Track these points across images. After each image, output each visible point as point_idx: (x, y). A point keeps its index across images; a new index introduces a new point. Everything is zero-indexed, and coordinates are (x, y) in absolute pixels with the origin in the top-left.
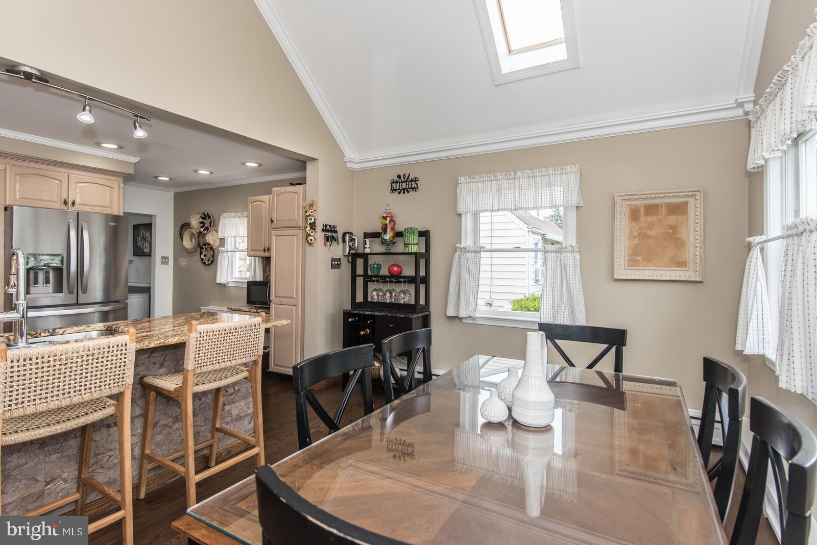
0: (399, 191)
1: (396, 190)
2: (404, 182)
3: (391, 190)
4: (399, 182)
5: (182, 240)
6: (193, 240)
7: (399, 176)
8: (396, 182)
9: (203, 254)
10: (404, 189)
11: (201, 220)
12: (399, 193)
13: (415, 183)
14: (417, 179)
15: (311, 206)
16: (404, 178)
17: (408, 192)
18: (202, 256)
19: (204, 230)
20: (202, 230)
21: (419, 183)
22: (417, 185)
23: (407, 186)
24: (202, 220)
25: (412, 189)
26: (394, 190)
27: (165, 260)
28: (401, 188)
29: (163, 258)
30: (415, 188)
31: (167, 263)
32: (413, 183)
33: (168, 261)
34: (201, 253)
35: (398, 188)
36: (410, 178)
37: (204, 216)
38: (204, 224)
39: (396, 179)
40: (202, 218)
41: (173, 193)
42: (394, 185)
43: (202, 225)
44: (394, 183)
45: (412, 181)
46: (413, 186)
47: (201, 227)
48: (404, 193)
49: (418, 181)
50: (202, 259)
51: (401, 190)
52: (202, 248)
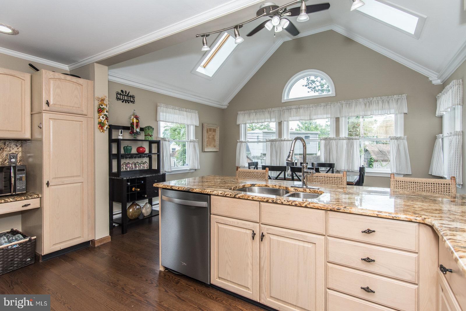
0: (123, 100)
1: (120, 99)
2: (126, 96)
3: (117, 98)
4: (122, 95)
7: (122, 91)
8: (120, 94)
10: (126, 100)
12: (123, 102)
13: (133, 98)
14: (134, 97)
15: (103, 100)
16: (126, 93)
17: (129, 103)
21: (135, 99)
22: (134, 100)
23: (128, 99)
25: (131, 102)
26: (118, 99)
28: (124, 99)
30: (133, 101)
32: (132, 98)
35: (121, 98)
36: (130, 94)
39: (120, 92)
42: (119, 96)
44: (119, 94)
45: (131, 97)
46: (132, 100)
48: (126, 102)
49: (135, 98)
51: (124, 100)
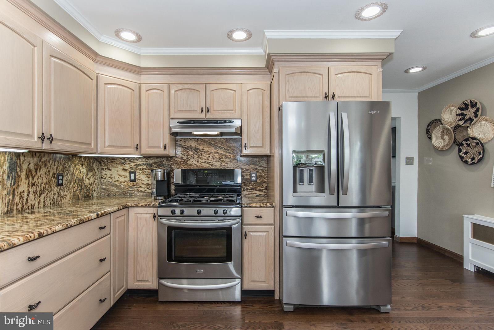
5: (430, 139)
6: (446, 137)
9: (464, 151)
11: (459, 112)
18: (461, 154)
19: (464, 123)
20: (461, 123)
24: (461, 112)
27: (410, 161)
29: (407, 158)
31: (412, 163)
33: (413, 161)
34: (460, 151)
37: (464, 106)
38: (464, 115)
40: (461, 109)
41: (417, 94)
43: (459, 117)
47: (459, 120)
50: (462, 158)
52: (462, 144)
